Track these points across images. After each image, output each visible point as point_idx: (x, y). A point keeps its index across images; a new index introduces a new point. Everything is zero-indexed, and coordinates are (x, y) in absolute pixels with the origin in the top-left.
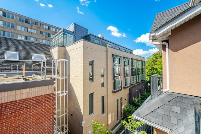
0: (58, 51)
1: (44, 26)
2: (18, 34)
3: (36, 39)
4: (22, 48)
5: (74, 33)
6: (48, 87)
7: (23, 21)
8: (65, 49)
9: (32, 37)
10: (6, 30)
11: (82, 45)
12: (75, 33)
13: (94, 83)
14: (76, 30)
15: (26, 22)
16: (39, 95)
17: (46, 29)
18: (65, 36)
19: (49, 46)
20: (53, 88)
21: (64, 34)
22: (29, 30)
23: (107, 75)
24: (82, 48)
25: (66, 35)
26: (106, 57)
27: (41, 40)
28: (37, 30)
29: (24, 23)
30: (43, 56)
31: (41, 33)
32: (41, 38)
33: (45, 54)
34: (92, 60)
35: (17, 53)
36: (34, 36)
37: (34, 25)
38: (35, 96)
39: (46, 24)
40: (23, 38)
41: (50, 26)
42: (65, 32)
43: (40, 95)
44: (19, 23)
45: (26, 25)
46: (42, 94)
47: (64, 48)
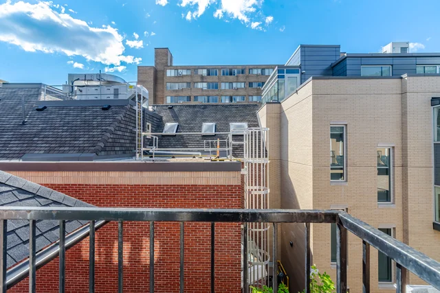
0: (267, 113)
1: (255, 72)
2: (222, 95)
3: (243, 97)
4: (219, 117)
5: (300, 68)
6: (232, 174)
7: (227, 74)
8: (281, 107)
9: (237, 95)
10: (211, 93)
11: (310, 93)
12: (303, 67)
13: (347, 184)
14: (307, 58)
15: (231, 74)
16: (220, 184)
17: (257, 75)
18: (281, 80)
19: (256, 106)
20: (240, 176)
21: (279, 77)
22: (234, 85)
23: (404, 166)
24: (311, 97)
25: (283, 77)
26: (399, 112)
27: (250, 98)
28: (245, 82)
29: (229, 76)
30: (245, 124)
31: (251, 84)
32: (250, 94)
33: (249, 121)
34: (341, 123)
35: (214, 124)
36: (241, 94)
37: (241, 74)
38: (215, 184)
39: (257, 67)
40: (227, 101)
41: (264, 67)
42: (282, 70)
43: (222, 184)
44: (224, 78)
45: (231, 78)
46: (224, 184)
47: (279, 105)
